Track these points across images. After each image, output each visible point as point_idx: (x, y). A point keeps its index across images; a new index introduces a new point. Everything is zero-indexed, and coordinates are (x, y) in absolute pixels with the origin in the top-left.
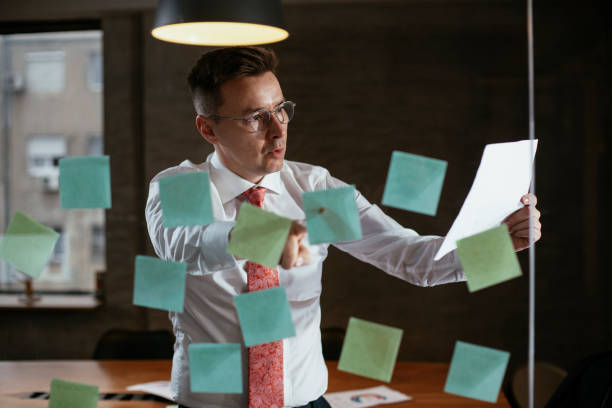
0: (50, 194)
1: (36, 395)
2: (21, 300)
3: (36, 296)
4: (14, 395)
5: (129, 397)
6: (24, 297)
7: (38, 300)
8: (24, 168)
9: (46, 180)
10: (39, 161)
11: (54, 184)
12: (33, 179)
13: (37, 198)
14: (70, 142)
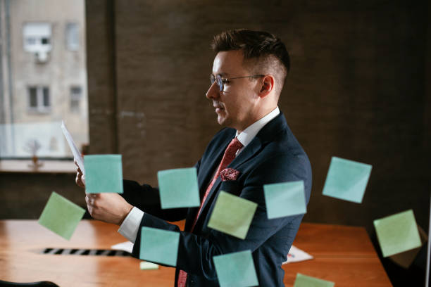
0: (40, 64)
1: (48, 251)
2: (29, 166)
3: (39, 162)
4: (33, 251)
5: (113, 253)
6: (30, 163)
7: (41, 165)
8: (21, 45)
9: (37, 54)
10: (32, 41)
11: (43, 57)
12: (28, 53)
13: (31, 67)
14: (54, 27)
